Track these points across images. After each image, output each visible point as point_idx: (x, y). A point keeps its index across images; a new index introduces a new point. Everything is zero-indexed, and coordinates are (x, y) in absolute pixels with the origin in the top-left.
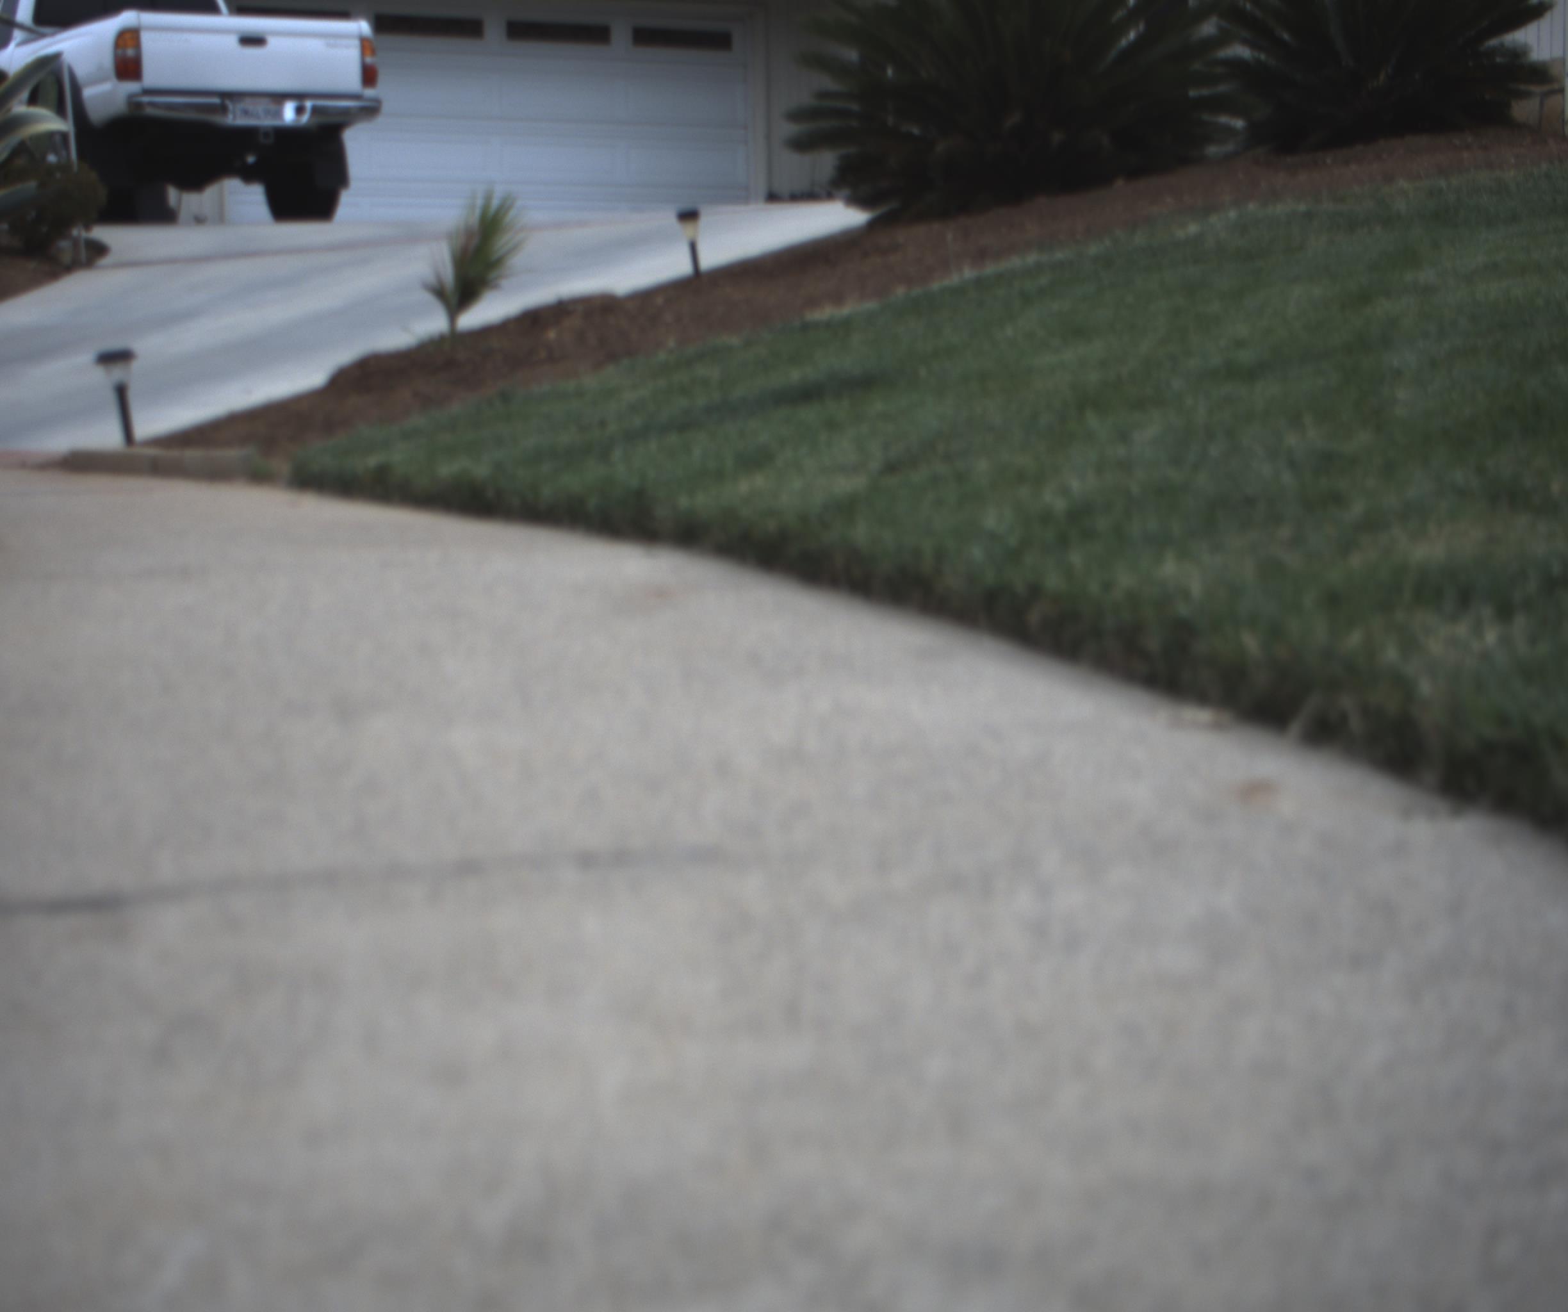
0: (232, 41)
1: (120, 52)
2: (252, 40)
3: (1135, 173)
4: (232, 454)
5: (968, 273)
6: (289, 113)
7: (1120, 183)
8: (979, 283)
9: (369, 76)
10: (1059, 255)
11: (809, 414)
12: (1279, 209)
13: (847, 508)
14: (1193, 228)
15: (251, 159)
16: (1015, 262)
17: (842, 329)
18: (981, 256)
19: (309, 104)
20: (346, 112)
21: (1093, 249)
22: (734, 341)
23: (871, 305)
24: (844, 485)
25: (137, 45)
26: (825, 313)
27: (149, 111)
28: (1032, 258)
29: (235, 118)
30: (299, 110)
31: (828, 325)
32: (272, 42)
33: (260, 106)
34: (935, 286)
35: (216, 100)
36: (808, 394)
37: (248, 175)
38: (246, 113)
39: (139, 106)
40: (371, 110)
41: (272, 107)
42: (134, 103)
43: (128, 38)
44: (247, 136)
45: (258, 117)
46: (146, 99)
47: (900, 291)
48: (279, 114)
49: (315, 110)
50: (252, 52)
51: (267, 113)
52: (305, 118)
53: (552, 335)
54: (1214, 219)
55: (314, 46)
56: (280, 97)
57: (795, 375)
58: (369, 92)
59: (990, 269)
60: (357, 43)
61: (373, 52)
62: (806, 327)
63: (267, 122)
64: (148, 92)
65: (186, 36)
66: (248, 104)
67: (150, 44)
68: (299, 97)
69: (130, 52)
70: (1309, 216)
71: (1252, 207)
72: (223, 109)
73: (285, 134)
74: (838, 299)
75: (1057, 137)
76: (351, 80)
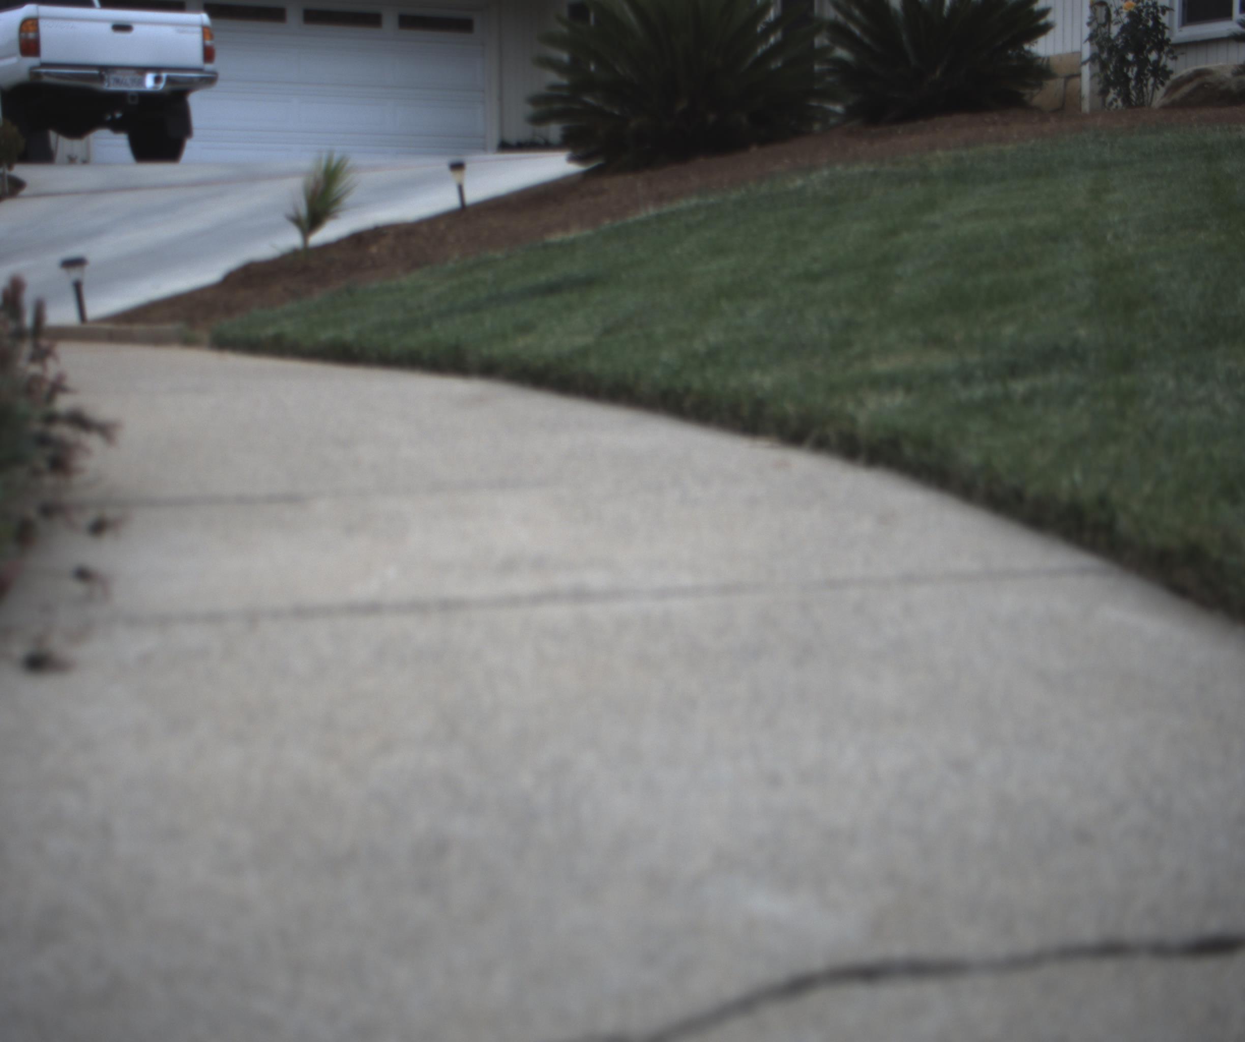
0: (108, 27)
1: (23, 35)
2: (122, 27)
3: (765, 141)
4: (169, 328)
5: (652, 211)
6: (149, 82)
7: (754, 149)
8: (659, 218)
9: (208, 54)
10: (711, 200)
11: (554, 301)
12: (856, 169)
13: (584, 352)
14: (799, 182)
15: (118, 115)
16: (683, 204)
17: (569, 247)
18: (660, 198)
19: (164, 75)
20: (191, 81)
21: (734, 195)
22: (499, 255)
23: (588, 232)
24: (580, 341)
25: (37, 30)
26: (557, 237)
27: (46, 79)
28: (694, 201)
29: (110, 86)
30: (157, 80)
31: (561, 245)
32: (138, 29)
33: (128, 77)
34: (630, 219)
35: (96, 72)
36: (552, 289)
37: (116, 127)
38: (117, 81)
39: (38, 75)
40: (209, 80)
41: (138, 77)
42: (34, 74)
43: (30, 25)
44: (118, 99)
45: (126, 84)
46: (44, 70)
47: (607, 223)
48: (142, 82)
49: (169, 80)
50: (122, 36)
51: (133, 81)
52: (161, 86)
53: (374, 249)
54: (814, 176)
55: (169, 31)
56: (143, 70)
57: (542, 278)
58: (209, 67)
59: (667, 208)
60: (199, 29)
61: (212, 37)
62: (546, 246)
63: (134, 88)
64: (44, 65)
65: (72, 24)
66: (119, 75)
67: (46, 29)
68: (157, 69)
69: (31, 35)
70: (875, 174)
71: (839, 168)
72: (101, 78)
73: (147, 98)
74: (565, 227)
75: (712, 118)
76: (195, 57)
